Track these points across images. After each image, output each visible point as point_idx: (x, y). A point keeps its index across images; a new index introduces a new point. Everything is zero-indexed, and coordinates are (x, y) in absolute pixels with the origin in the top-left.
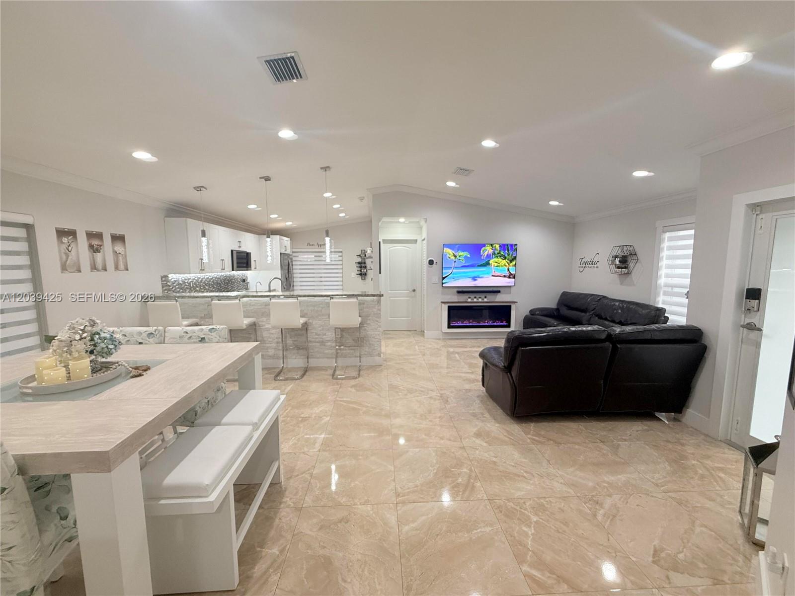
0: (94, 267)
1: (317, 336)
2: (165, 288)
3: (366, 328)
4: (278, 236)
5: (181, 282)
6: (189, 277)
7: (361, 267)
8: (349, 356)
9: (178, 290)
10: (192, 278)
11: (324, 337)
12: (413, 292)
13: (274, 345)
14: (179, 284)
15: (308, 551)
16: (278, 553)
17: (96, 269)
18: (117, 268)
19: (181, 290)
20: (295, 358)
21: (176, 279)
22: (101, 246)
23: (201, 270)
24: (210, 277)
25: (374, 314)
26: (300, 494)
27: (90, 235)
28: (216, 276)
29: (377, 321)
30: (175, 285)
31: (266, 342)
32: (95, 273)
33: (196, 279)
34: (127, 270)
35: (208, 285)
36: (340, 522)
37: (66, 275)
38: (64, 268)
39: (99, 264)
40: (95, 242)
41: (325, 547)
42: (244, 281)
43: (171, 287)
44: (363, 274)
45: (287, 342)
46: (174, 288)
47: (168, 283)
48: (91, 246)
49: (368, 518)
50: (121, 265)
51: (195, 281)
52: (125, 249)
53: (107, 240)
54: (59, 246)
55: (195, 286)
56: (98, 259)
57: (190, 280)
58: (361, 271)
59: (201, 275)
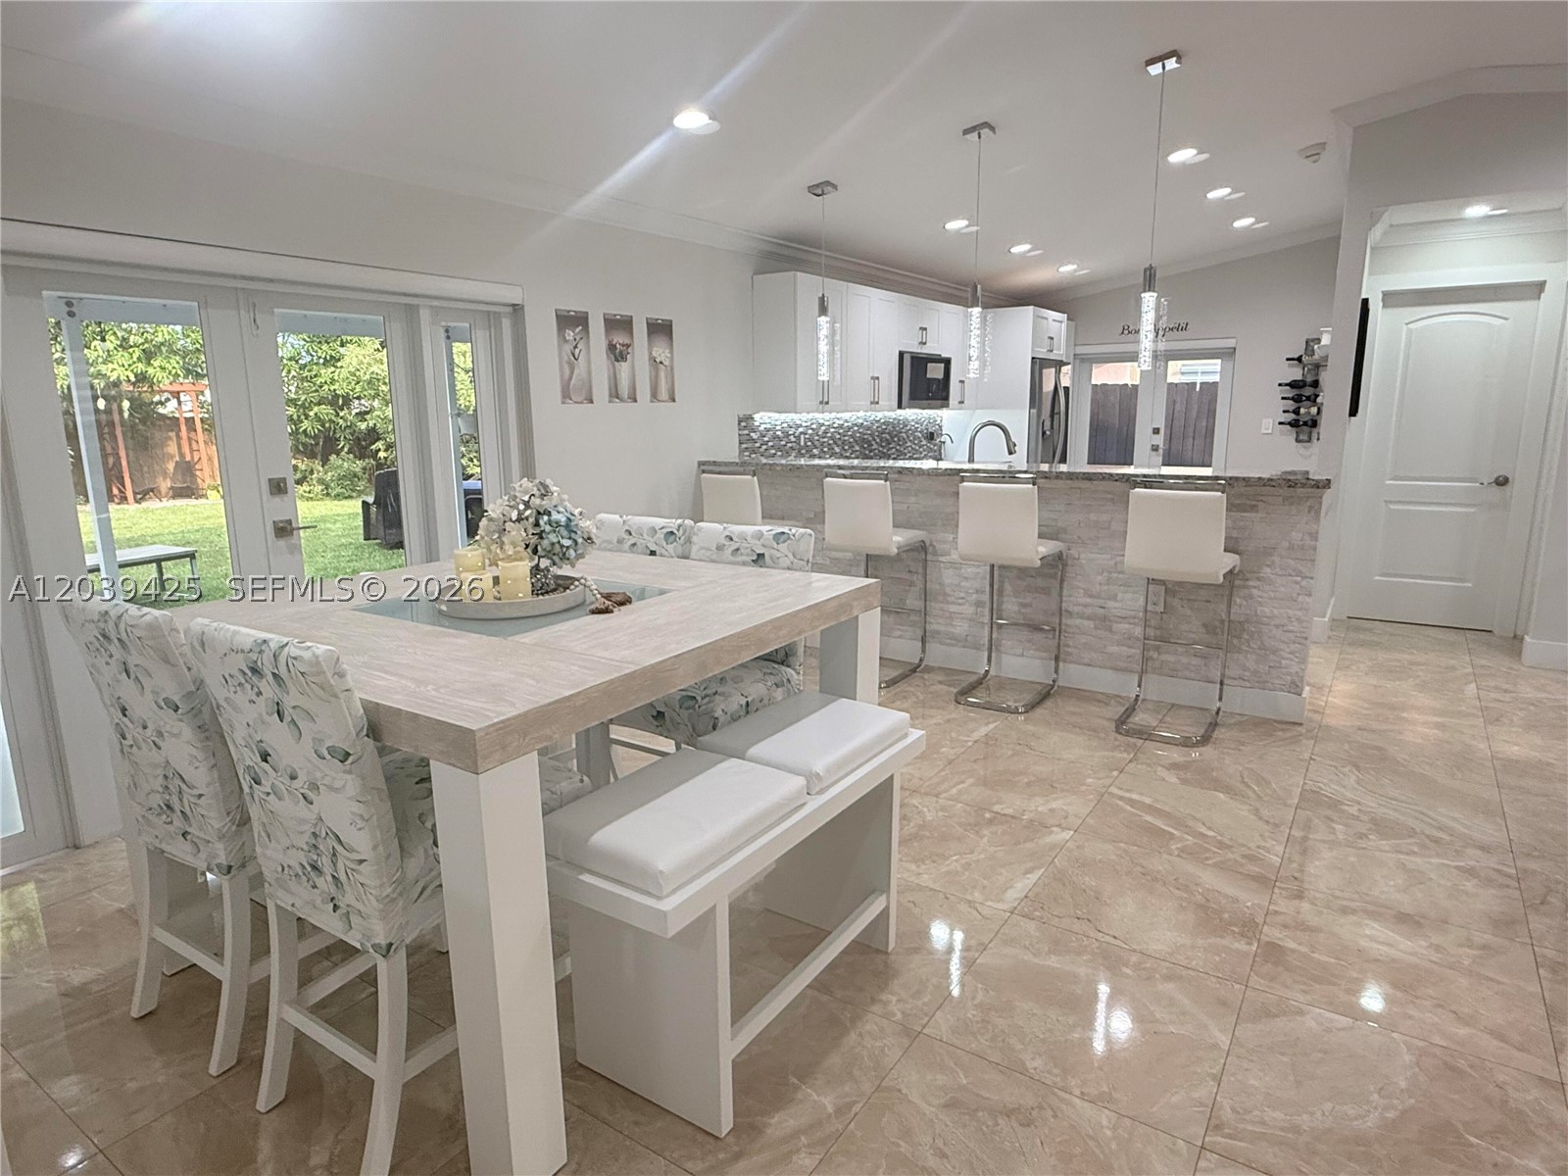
0: (615, 394)
1: (1088, 600)
2: (744, 446)
3: (1255, 592)
4: (1032, 307)
5: (779, 433)
6: (799, 422)
7: (1297, 399)
8: (1187, 673)
9: (773, 451)
10: (804, 424)
11: (1111, 604)
12: (1495, 488)
13: (969, 610)
14: (775, 437)
15: (902, 1143)
16: (830, 1109)
17: (618, 398)
18: (654, 396)
19: (779, 453)
20: (1022, 655)
21: (769, 426)
22: (628, 346)
23: (821, 403)
24: (846, 424)
25: (1291, 548)
26: (926, 1000)
27: (614, 324)
28: (861, 421)
29: (1299, 574)
30: (766, 439)
31: (949, 599)
32: (617, 405)
33: (814, 426)
34: (674, 401)
35: (840, 443)
36: (1009, 1113)
37: (571, 407)
38: (566, 395)
39: (624, 389)
40: (619, 339)
41: (944, 1156)
42: (931, 437)
43: (758, 445)
44: (1305, 424)
45: (1004, 607)
46: (764, 447)
47: (752, 434)
48: (612, 347)
49: (1091, 1143)
50: (664, 391)
51: (810, 432)
52: (672, 352)
53: (640, 330)
54: (559, 345)
55: (809, 444)
56: (623, 374)
57: (801, 430)
58: (1296, 412)
59: (825, 417)
